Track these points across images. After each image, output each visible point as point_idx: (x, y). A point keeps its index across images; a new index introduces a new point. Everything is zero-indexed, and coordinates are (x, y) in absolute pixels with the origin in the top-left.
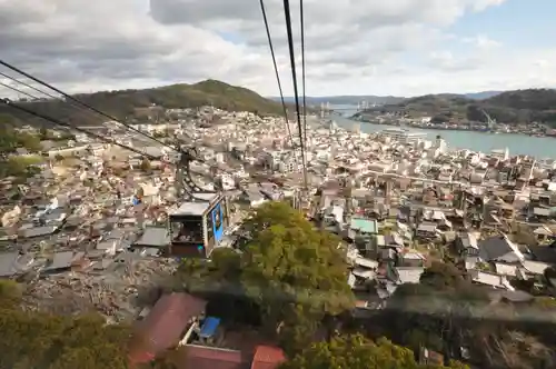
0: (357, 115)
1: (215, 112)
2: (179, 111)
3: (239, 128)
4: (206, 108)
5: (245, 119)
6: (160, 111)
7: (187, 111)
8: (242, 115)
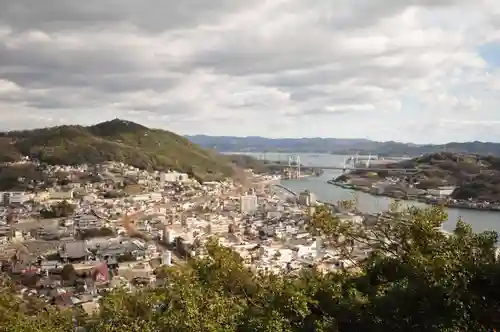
0: (343, 178)
1: (128, 172)
2: (68, 169)
3: (167, 200)
4: (112, 165)
5: (175, 185)
6: (38, 169)
7: (82, 169)
8: (171, 176)
